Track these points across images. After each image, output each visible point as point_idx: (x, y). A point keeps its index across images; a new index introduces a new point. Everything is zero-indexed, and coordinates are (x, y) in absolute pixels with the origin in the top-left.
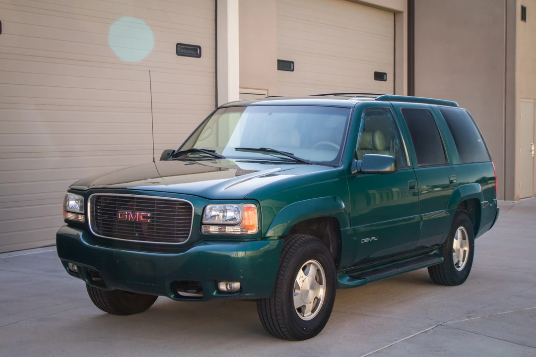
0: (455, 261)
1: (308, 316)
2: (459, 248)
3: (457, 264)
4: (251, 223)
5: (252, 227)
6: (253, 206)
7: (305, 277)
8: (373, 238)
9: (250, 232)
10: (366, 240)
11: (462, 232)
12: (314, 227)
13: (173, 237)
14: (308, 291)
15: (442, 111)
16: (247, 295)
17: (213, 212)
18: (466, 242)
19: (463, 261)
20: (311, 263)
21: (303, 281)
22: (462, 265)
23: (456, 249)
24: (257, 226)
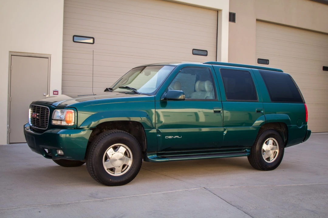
0: (265, 157)
1: (118, 173)
2: (270, 149)
3: (268, 159)
4: (70, 120)
5: (70, 122)
6: (73, 111)
7: (114, 152)
8: (178, 137)
9: (70, 124)
10: (170, 137)
11: (274, 141)
12: (138, 128)
13: (44, 126)
14: (117, 160)
15: (261, 73)
16: (67, 157)
17: (58, 113)
18: (277, 147)
19: (274, 158)
20: (121, 146)
21: (113, 154)
22: (272, 160)
23: (266, 150)
24: (73, 121)
